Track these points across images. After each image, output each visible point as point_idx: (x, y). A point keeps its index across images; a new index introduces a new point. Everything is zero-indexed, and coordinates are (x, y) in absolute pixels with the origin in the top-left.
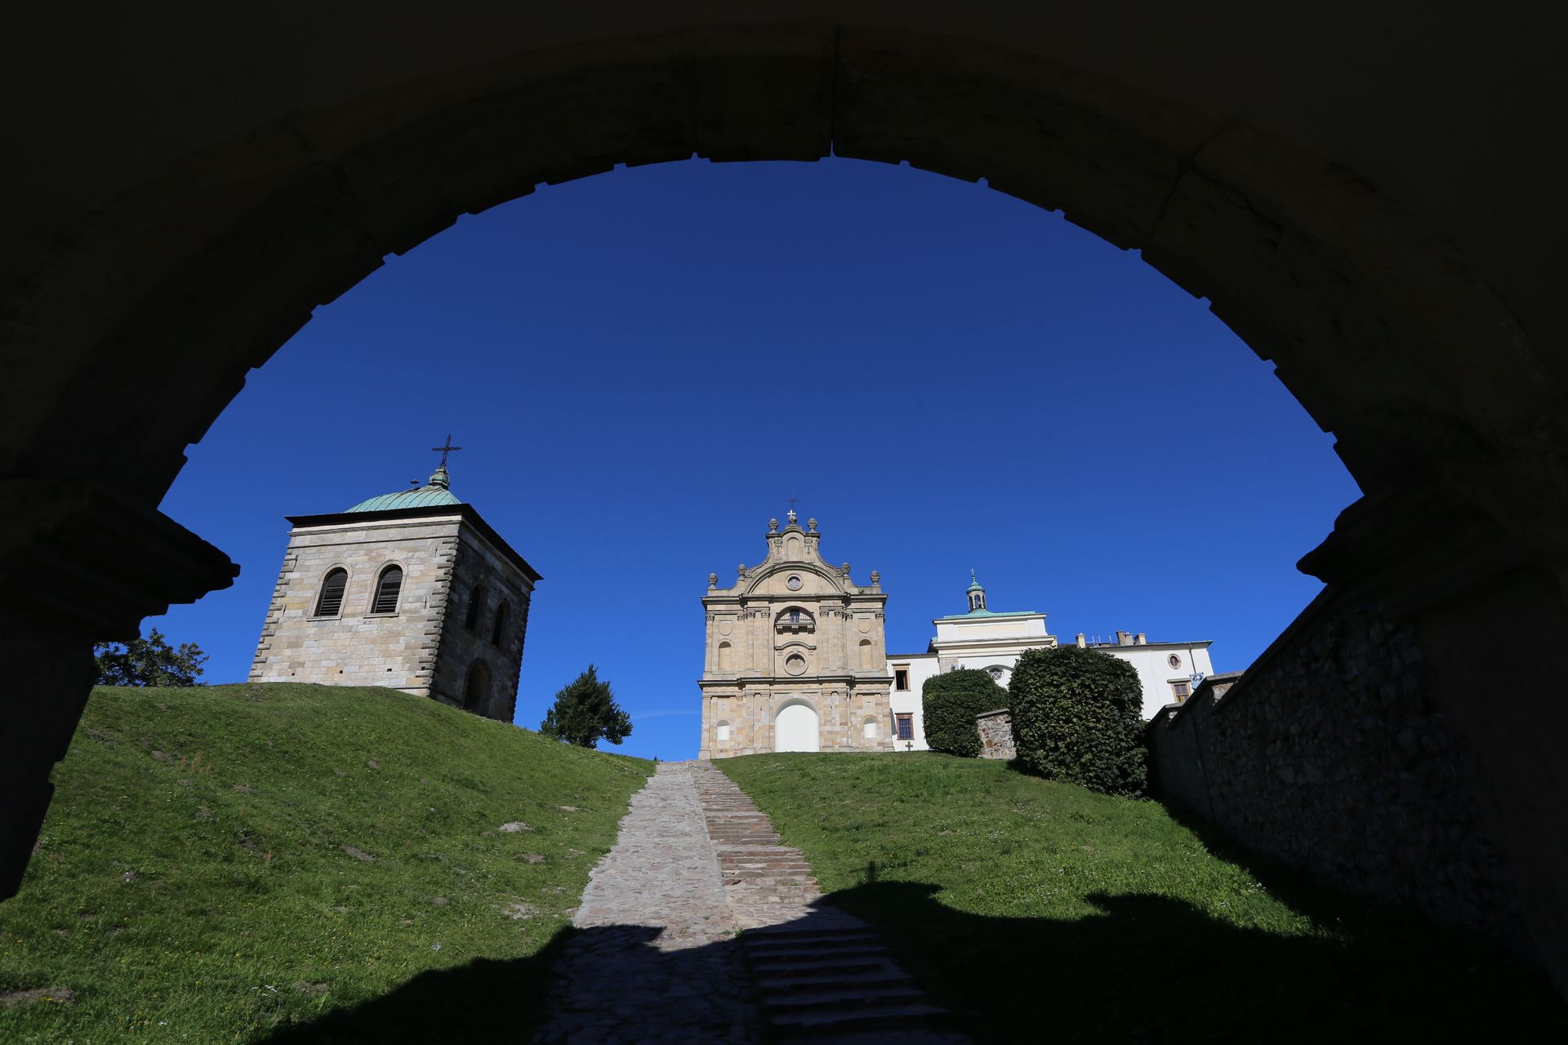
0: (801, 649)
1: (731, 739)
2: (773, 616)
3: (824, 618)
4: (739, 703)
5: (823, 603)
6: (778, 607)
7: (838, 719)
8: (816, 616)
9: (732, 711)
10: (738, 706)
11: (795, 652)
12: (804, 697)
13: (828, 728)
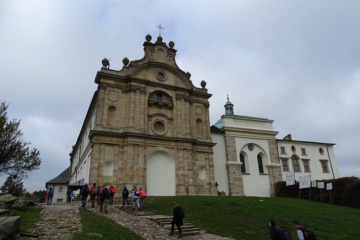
0: (163, 119)
1: (114, 176)
2: (148, 95)
3: (179, 102)
4: (121, 150)
5: (178, 92)
6: (151, 90)
7: (186, 166)
8: (174, 99)
9: (115, 155)
10: (120, 152)
11: (160, 120)
12: (166, 150)
13: (181, 172)
